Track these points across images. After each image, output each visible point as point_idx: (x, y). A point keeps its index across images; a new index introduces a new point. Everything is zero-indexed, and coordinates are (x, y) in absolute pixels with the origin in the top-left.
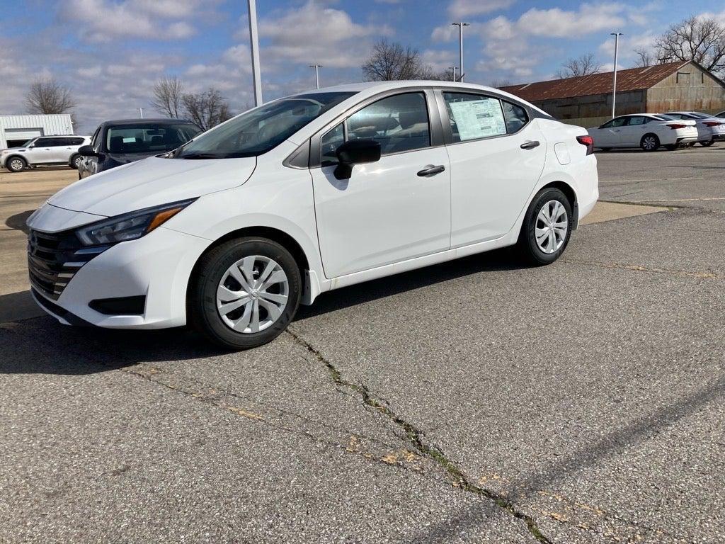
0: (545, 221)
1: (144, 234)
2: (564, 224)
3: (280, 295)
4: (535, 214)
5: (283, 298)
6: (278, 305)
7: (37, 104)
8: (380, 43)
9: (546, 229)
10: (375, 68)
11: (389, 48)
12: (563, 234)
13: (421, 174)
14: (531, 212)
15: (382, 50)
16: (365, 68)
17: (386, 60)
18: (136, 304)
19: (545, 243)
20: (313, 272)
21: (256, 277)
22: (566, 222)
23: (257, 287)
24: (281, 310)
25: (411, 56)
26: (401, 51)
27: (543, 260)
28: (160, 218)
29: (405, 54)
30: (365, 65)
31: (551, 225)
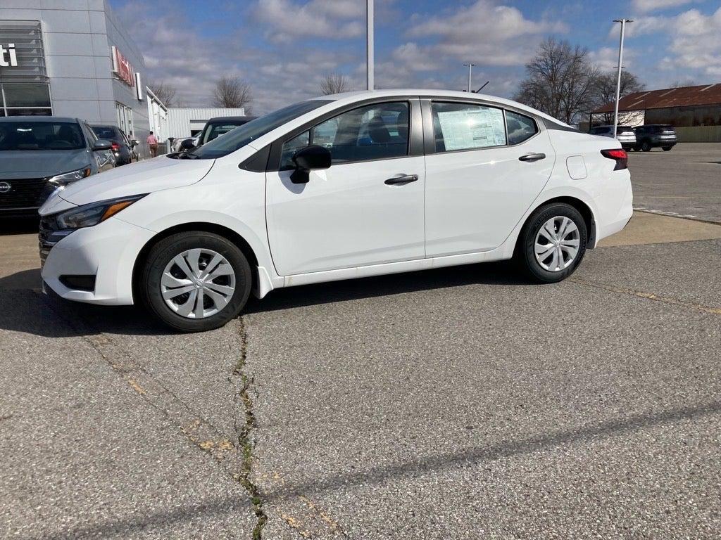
0: (548, 237)
1: (99, 222)
2: (576, 242)
3: (227, 287)
4: (536, 230)
5: (230, 290)
6: (225, 295)
7: (221, 98)
8: (547, 41)
9: (549, 246)
10: (539, 66)
11: (555, 47)
12: (573, 253)
13: (389, 182)
14: (531, 226)
15: (548, 48)
16: (529, 67)
17: (552, 58)
18: (88, 282)
19: (548, 261)
20: (262, 269)
21: (202, 268)
22: (579, 240)
23: (202, 277)
24: (227, 301)
25: (579, 55)
26: (569, 49)
27: (544, 278)
28: (113, 210)
29: (573, 53)
30: (529, 63)
31: (558, 241)
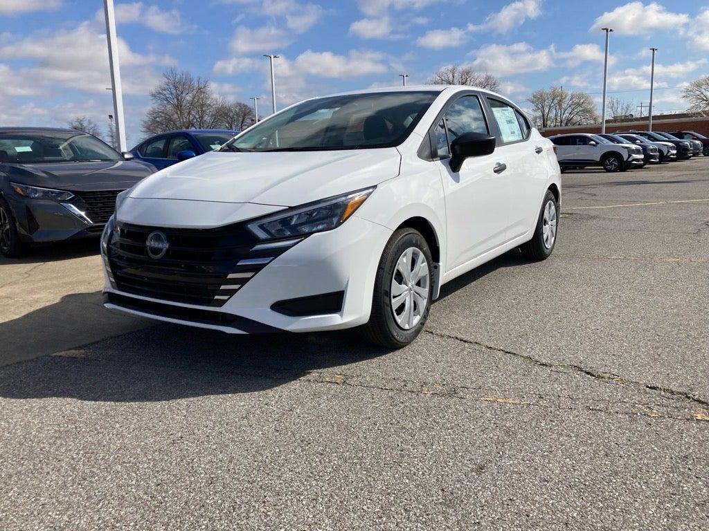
0: (547, 218)
1: (339, 224)
5: (425, 292)
6: (423, 298)
8: (169, 71)
9: (547, 226)
10: (163, 95)
11: (178, 77)
12: (554, 231)
13: (495, 170)
16: (153, 95)
18: (332, 302)
19: (547, 240)
20: (441, 265)
22: (555, 220)
25: (202, 86)
26: (191, 80)
29: (195, 83)
31: (550, 222)
